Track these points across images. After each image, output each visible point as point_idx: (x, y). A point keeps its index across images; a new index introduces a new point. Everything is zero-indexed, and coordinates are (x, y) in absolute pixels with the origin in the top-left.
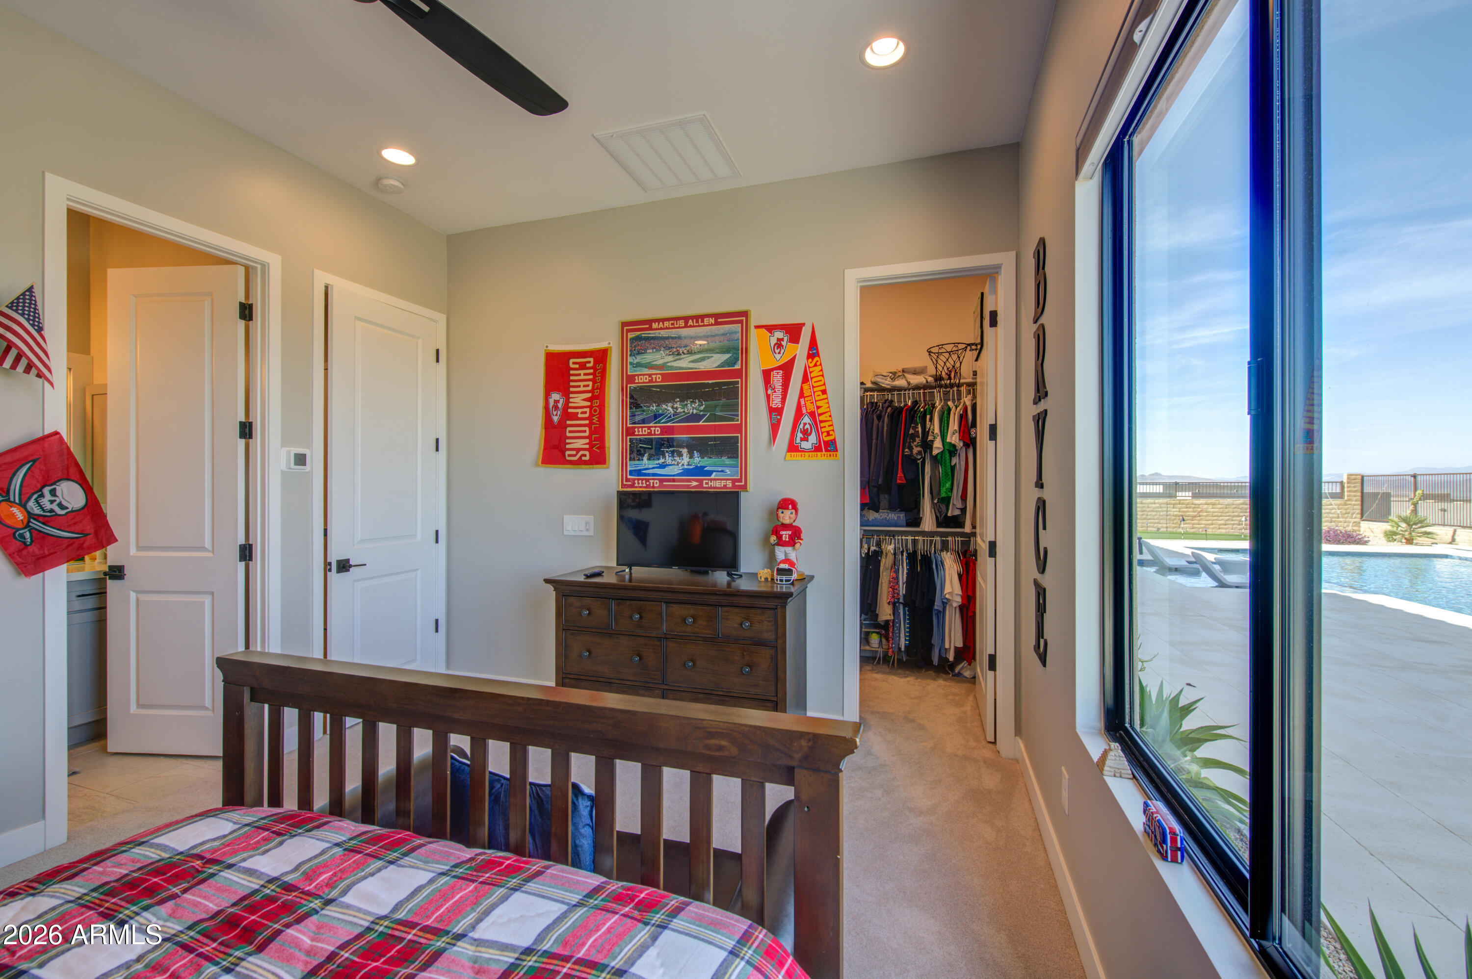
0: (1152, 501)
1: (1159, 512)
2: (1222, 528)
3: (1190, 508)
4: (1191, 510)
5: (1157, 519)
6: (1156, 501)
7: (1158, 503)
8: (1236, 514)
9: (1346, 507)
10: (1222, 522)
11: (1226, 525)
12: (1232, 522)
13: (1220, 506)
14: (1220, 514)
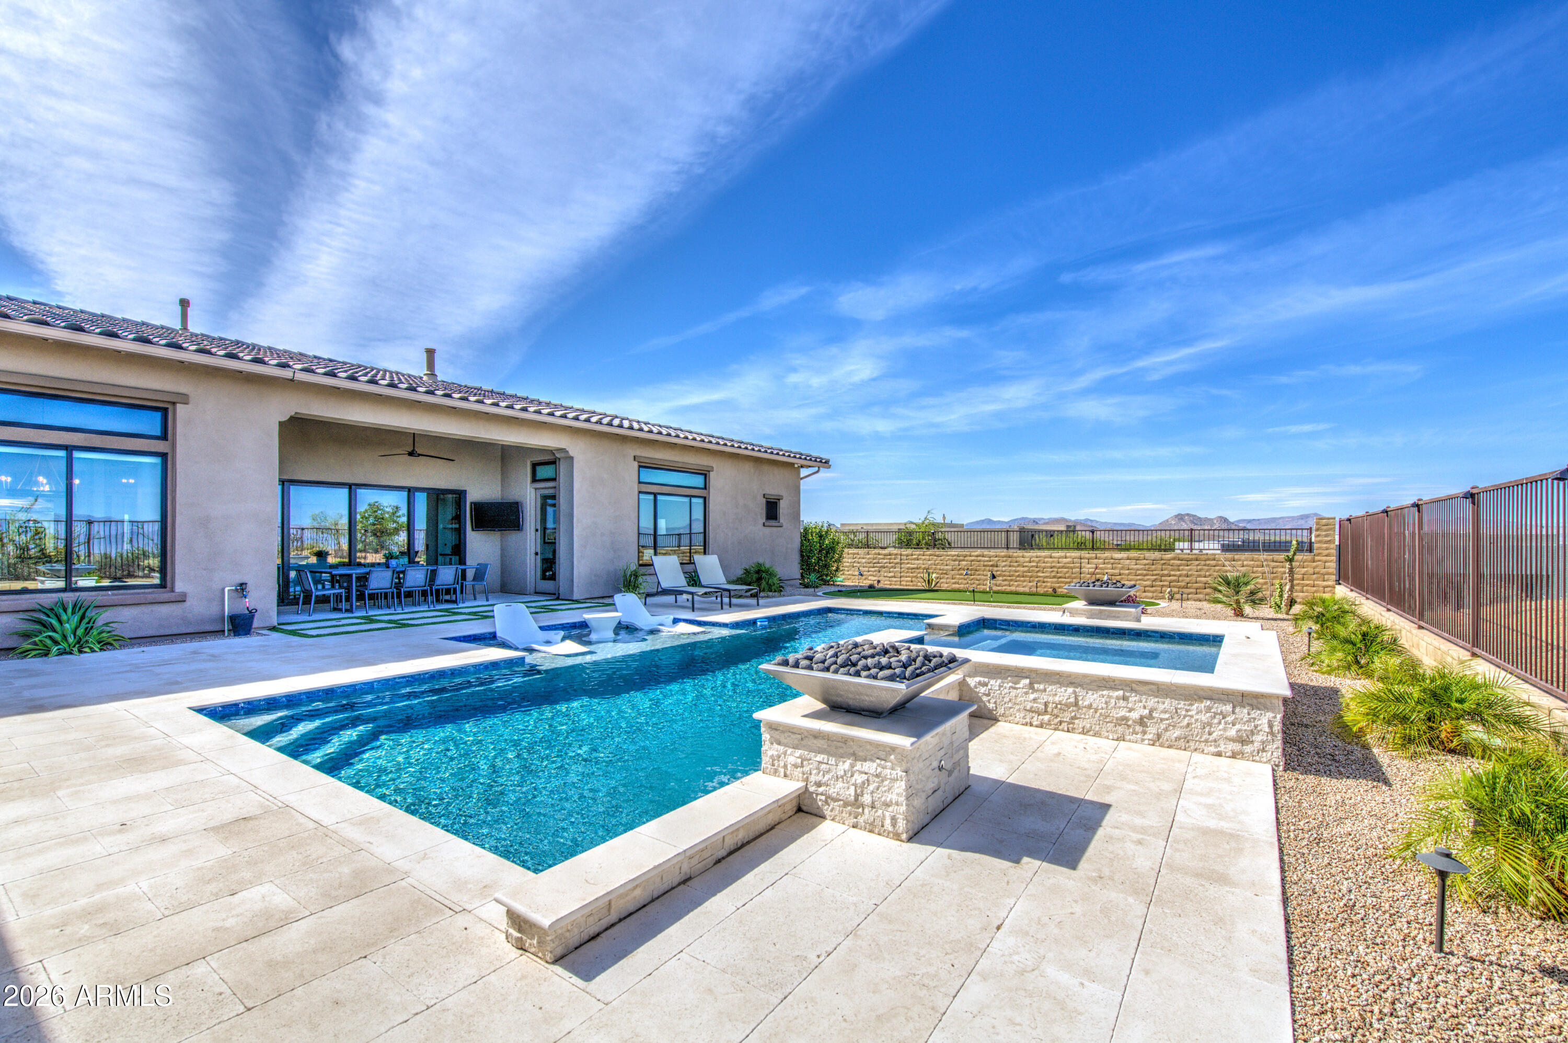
0: (1063, 554)
1: (1072, 568)
2: (1149, 591)
3: (1108, 563)
4: (1110, 566)
5: (1069, 577)
6: (1068, 554)
7: (1070, 557)
8: (1166, 572)
9: (1315, 564)
10: (1148, 583)
11: (1152, 587)
12: (1161, 583)
13: (1145, 562)
14: (1145, 572)
